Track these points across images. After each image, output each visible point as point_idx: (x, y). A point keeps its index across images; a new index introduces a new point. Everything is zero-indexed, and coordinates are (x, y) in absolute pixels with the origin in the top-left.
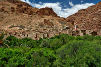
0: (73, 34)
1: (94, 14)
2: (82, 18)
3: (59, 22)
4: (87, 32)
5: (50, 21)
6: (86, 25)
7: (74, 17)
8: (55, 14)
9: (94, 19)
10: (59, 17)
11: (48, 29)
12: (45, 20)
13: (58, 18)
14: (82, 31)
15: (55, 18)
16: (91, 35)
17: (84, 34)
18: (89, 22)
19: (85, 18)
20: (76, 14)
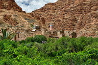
0: (50, 36)
2: (50, 15)
4: (66, 33)
5: (13, 17)
6: (57, 24)
8: (19, 7)
9: (66, 17)
10: (25, 12)
11: (10, 29)
12: (5, 16)
13: (24, 14)
15: (18, 13)
16: (71, 36)
17: (63, 36)
18: (60, 21)
19: (54, 14)
20: (42, 8)
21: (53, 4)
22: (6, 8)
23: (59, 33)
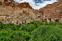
0: (42, 21)
1: (57, 8)
2: (49, 10)
3: (33, 12)
4: (52, 20)
5: (27, 12)
7: (43, 9)
9: (57, 11)
11: (26, 17)
12: (23, 11)
13: (33, 10)
14: (49, 19)
15: (30, 10)
16: (54, 21)
17: (50, 21)
19: (51, 10)
20: (45, 7)
21: (50, 5)
22: (24, 7)
23: (48, 19)
